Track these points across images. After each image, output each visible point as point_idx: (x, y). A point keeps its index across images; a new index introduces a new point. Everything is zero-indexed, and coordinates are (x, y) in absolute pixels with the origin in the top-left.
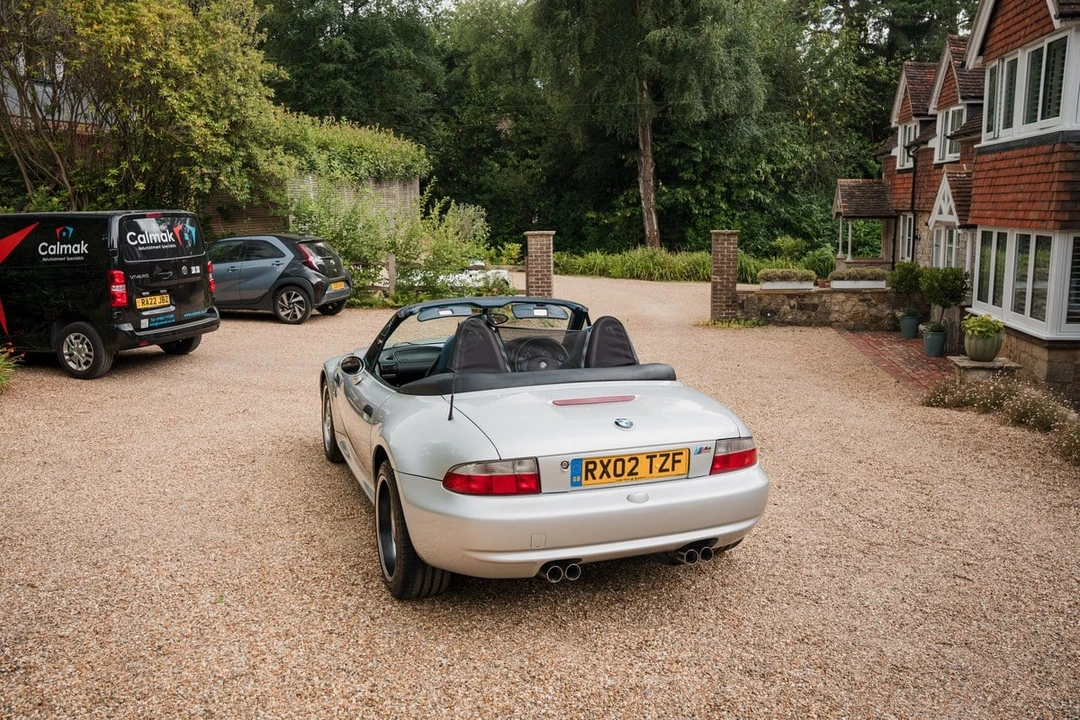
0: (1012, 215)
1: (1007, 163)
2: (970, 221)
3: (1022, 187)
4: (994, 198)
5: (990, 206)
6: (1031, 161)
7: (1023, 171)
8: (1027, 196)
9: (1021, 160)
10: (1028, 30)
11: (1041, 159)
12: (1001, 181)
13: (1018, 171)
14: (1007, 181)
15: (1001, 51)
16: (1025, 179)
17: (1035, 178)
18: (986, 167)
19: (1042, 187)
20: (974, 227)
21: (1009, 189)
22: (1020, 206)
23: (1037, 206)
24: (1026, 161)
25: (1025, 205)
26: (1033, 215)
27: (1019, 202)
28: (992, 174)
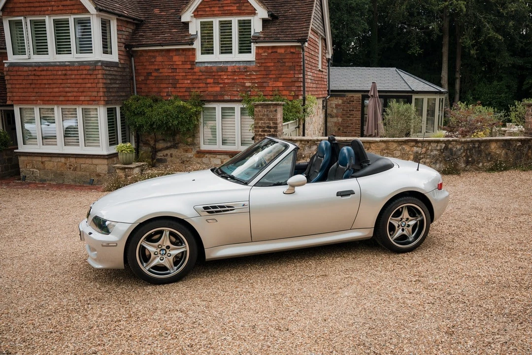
0: (61, 99)
1: (49, 73)
2: (9, 103)
3: (69, 85)
4: (36, 90)
5: (34, 94)
6: (75, 72)
7: (68, 77)
8: (76, 90)
9: (64, 72)
10: (55, 8)
11: (85, 72)
12: (45, 82)
13: (63, 77)
14: (50, 82)
15: (25, 13)
16: (69, 81)
17: (80, 81)
18: (26, 74)
19: (89, 85)
20: (12, 106)
21: (54, 86)
22: (69, 94)
23: (85, 94)
24: (69, 72)
25: (75, 94)
26: (82, 98)
27: (66, 92)
28: (33, 77)
